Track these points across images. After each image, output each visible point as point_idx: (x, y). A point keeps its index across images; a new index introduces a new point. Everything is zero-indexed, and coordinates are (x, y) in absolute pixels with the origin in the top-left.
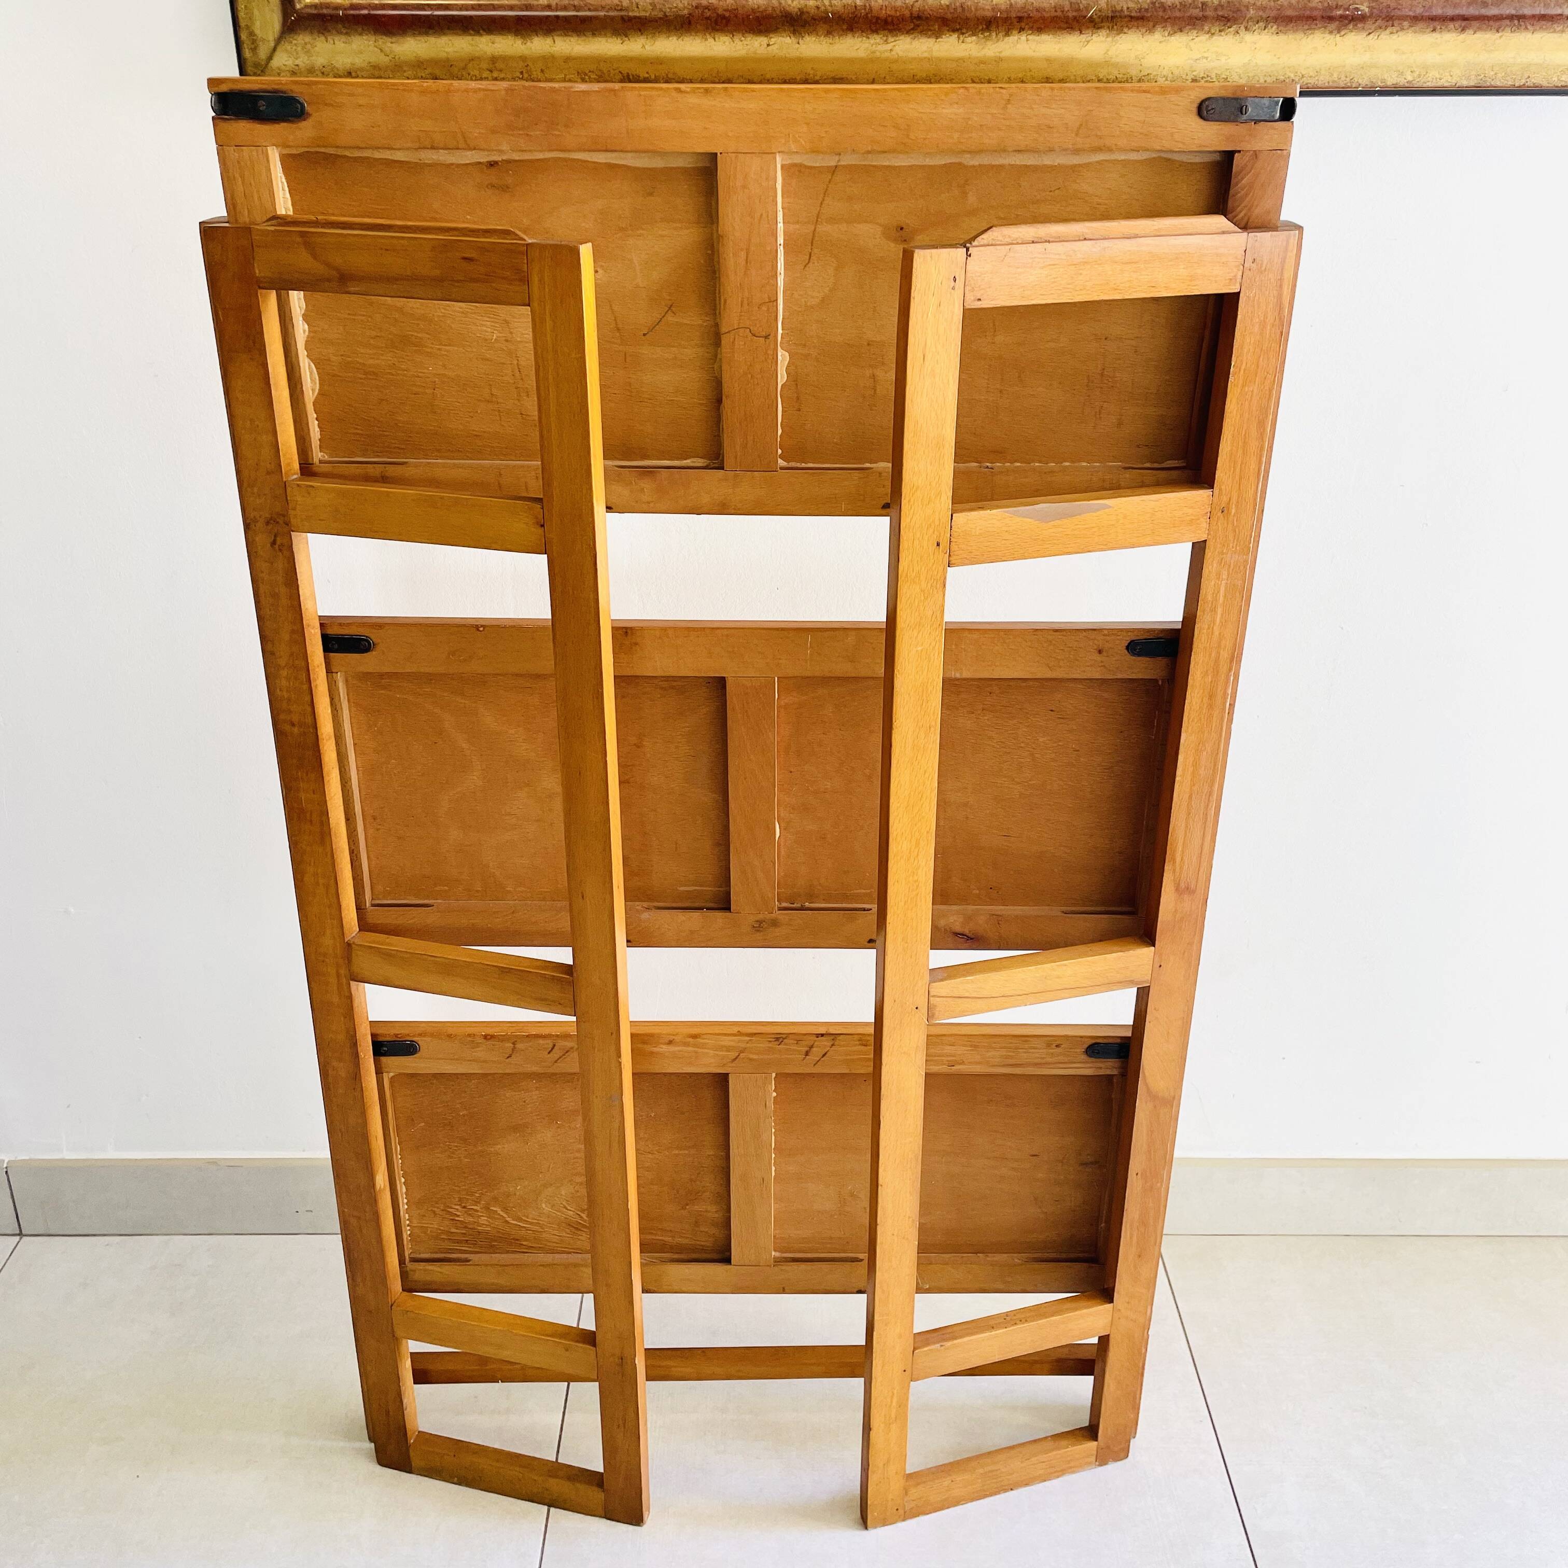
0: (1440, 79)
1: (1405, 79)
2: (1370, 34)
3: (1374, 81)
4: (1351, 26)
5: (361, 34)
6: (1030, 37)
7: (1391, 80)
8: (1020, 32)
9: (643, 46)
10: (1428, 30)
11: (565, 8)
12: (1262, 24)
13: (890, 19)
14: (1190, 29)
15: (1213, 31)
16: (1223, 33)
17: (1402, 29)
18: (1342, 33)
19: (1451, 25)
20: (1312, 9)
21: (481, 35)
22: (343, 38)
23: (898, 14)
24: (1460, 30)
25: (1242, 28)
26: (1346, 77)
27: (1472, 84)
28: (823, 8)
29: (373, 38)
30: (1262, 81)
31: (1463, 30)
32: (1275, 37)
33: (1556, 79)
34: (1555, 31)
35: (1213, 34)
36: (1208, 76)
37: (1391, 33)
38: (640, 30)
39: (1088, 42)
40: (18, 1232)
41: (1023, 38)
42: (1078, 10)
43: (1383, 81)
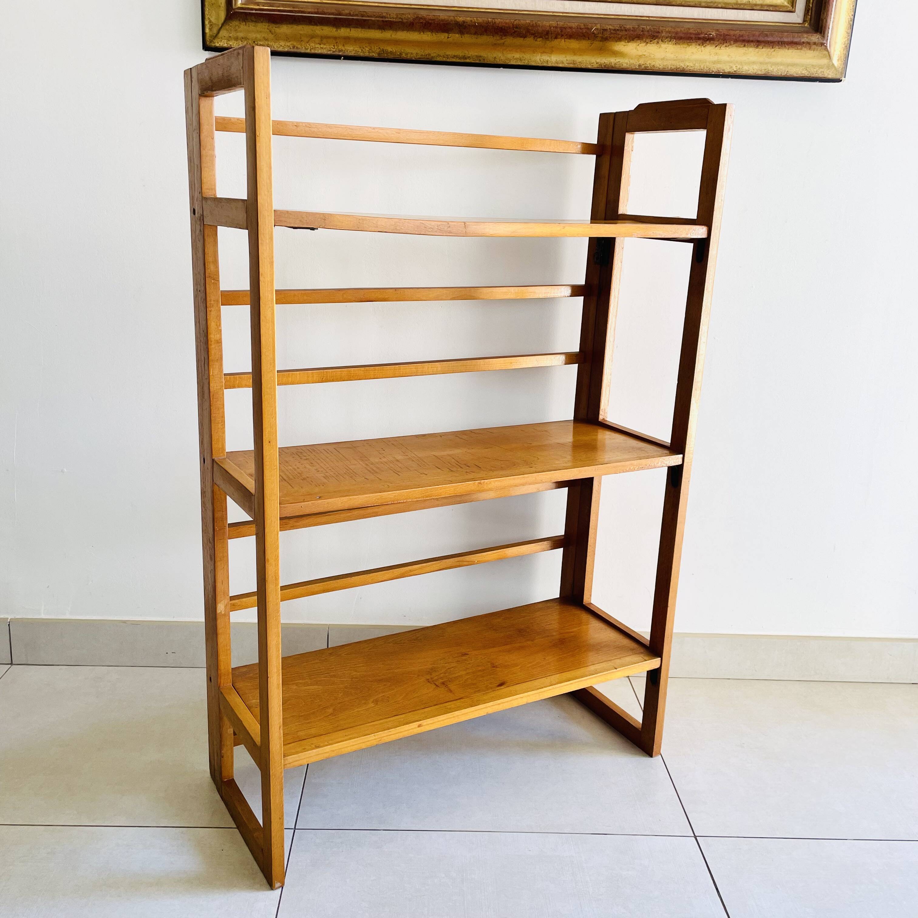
0: (749, 70)
1: (733, 70)
2: (716, 46)
3: (719, 70)
4: (708, 42)
5: (262, 22)
6: (566, 40)
7: (727, 69)
8: (561, 37)
9: (391, 36)
10: (742, 46)
11: (357, 15)
12: (669, 39)
13: (503, 28)
14: (637, 40)
15: (647, 41)
16: (652, 42)
17: (731, 44)
18: (704, 45)
19: (752, 44)
20: (691, 34)
21: (317, 25)
22: (253, 24)
23: (507, 25)
24: (756, 46)
25: (660, 40)
26: (707, 67)
27: (763, 73)
28: (473, 21)
29: (267, 24)
30: (669, 67)
31: (757, 47)
32: (675, 46)
33: (800, 73)
34: (798, 49)
35: (647, 43)
36: (645, 64)
37: (726, 46)
38: (390, 26)
39: (592, 44)
40: (10, 663)
41: (563, 40)
42: (588, 29)
43: (724, 70)
